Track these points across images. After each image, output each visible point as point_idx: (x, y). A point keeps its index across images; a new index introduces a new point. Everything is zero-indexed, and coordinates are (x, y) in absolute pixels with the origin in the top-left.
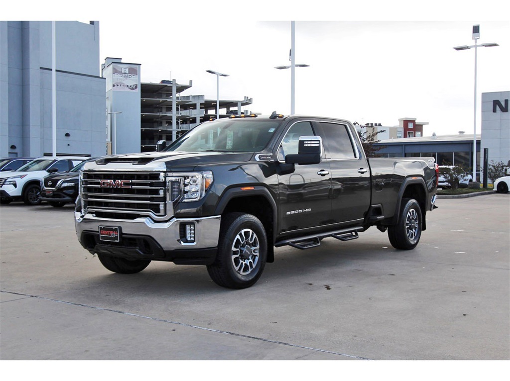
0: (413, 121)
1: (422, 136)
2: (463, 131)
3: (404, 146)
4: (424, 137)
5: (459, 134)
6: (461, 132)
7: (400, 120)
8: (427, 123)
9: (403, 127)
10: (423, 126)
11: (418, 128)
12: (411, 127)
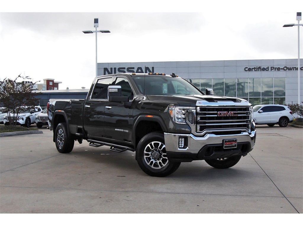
0: (53, 81)
1: (58, 89)
2: (84, 87)
3: (49, 95)
4: (59, 90)
5: (82, 88)
6: (83, 88)
7: (44, 80)
8: (61, 83)
9: (46, 84)
10: (59, 84)
11: (56, 85)
12: (51, 84)
